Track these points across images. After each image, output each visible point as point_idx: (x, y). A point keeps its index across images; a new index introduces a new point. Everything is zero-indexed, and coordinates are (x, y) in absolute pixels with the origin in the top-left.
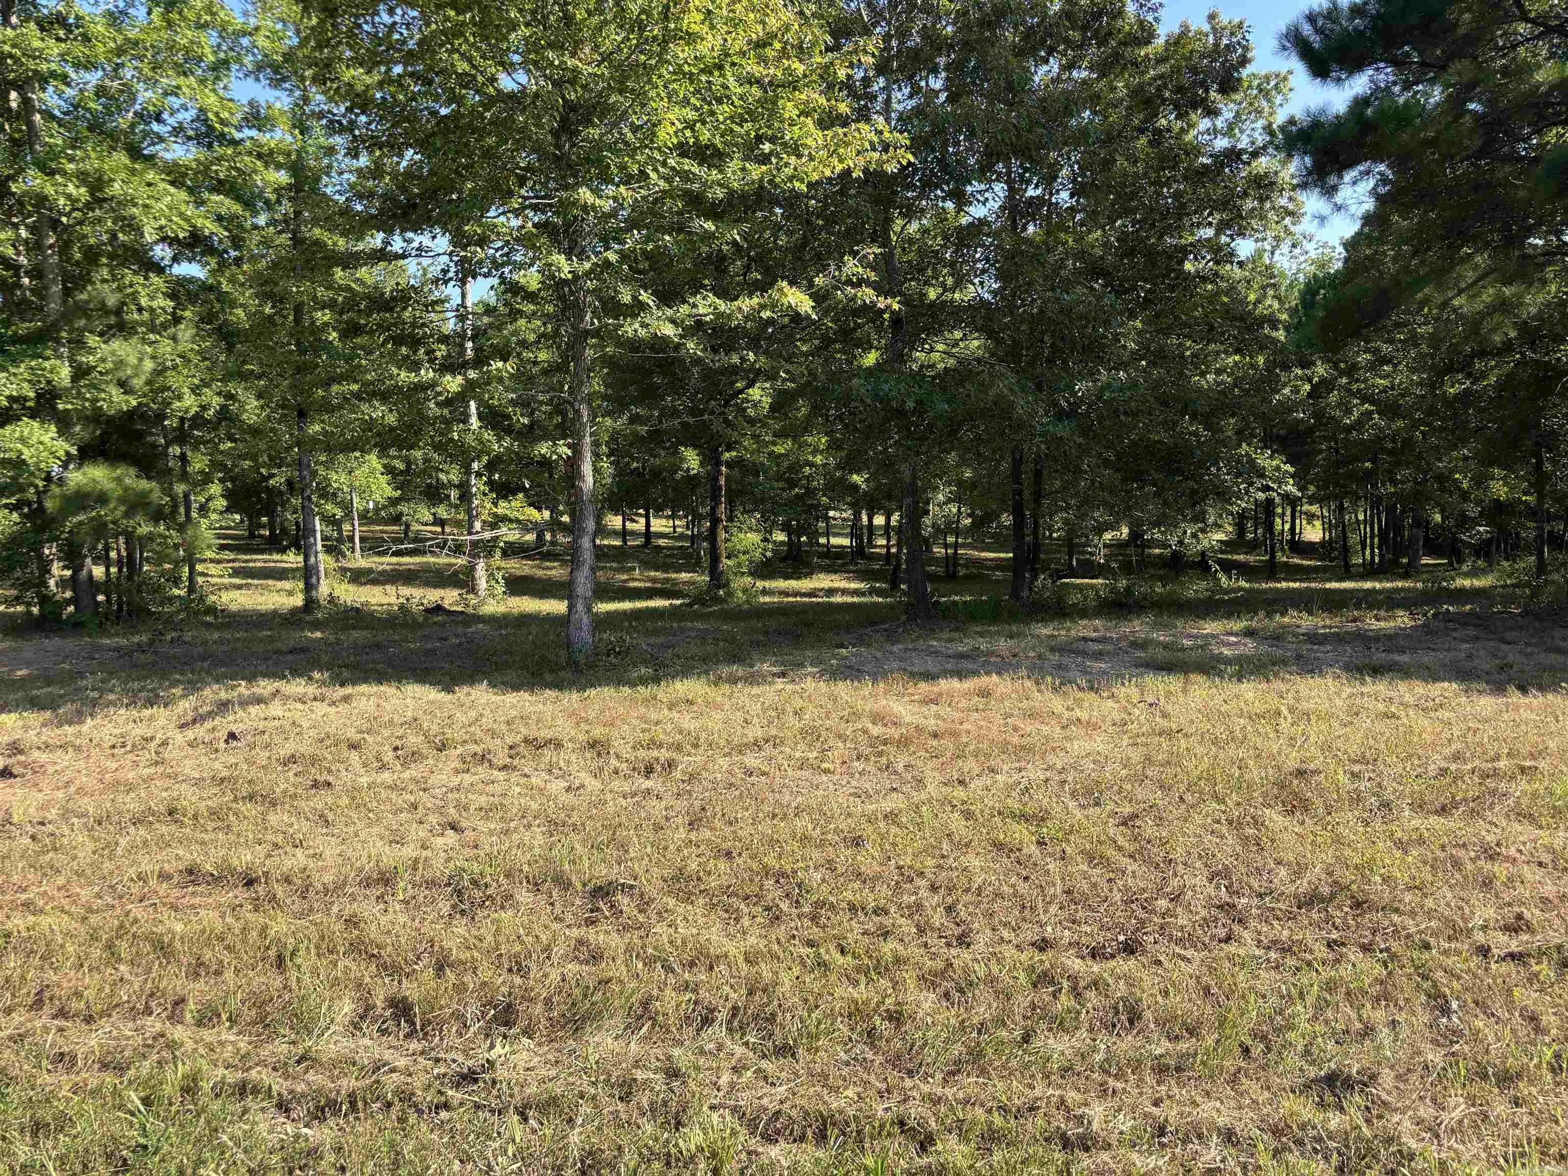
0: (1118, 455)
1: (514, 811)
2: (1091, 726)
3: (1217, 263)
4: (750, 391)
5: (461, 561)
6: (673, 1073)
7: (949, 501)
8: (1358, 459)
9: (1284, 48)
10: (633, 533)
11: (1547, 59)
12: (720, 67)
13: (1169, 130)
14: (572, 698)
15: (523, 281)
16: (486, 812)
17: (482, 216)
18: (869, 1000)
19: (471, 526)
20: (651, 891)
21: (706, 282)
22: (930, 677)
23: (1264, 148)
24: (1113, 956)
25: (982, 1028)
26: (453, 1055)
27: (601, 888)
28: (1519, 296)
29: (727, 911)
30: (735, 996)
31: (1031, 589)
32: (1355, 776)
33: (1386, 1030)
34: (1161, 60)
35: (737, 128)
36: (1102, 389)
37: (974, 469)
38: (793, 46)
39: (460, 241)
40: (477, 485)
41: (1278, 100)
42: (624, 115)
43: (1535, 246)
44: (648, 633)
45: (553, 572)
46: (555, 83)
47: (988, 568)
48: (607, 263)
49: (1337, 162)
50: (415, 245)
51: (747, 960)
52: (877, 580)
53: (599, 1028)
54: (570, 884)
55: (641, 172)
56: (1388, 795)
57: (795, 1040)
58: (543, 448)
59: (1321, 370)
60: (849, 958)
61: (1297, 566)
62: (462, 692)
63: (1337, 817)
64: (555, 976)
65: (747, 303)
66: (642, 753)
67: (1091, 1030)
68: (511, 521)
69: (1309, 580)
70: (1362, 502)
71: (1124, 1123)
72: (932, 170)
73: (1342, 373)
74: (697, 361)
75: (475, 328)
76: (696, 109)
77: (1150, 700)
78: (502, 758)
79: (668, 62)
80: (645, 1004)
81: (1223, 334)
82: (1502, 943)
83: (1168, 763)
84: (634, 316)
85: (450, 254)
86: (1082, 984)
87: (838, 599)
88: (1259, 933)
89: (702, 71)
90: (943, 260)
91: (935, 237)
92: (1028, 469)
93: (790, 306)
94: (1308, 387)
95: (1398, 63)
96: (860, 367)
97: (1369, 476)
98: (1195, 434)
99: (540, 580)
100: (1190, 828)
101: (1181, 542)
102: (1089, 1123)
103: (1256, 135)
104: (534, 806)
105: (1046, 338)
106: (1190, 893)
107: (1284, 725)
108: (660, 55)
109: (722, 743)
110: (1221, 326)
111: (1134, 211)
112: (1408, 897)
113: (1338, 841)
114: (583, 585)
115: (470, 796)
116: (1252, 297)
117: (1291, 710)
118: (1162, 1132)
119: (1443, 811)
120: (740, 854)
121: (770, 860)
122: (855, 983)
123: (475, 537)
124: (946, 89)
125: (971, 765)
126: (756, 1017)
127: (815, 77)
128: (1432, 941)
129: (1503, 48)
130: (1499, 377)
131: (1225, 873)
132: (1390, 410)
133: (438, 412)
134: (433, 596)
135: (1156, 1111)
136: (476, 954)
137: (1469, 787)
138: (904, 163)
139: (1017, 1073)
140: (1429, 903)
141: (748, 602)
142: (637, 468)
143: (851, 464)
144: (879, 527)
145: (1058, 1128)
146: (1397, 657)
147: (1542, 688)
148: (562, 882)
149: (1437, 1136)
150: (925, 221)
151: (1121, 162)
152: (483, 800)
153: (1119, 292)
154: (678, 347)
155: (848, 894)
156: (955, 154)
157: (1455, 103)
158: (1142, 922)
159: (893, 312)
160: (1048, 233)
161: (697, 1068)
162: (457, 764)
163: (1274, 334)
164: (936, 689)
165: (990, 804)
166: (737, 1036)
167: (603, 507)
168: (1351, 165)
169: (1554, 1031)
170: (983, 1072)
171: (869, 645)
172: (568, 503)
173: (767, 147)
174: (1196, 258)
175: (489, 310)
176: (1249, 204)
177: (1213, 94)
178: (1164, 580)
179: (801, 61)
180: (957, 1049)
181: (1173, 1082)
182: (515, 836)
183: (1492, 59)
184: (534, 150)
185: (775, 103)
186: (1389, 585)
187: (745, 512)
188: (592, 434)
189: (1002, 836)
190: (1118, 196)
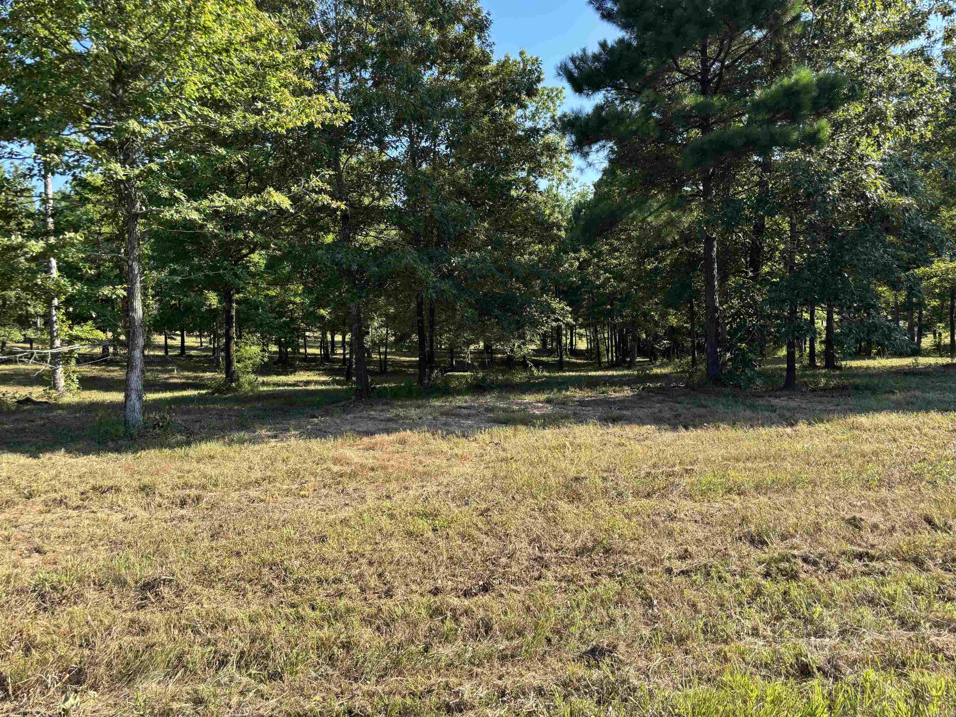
0: (476, 300)
1: (85, 536)
2: (463, 458)
3: (528, 191)
4: (252, 256)
5: (44, 367)
6: (198, 701)
7: (381, 326)
8: (604, 304)
9: (559, 75)
10: (173, 347)
11: (690, 92)
12: (227, 51)
13: (500, 114)
14: (128, 458)
15: (90, 179)
16: (63, 539)
17: (59, 134)
18: (330, 637)
19: (52, 342)
20: (184, 582)
21: (221, 186)
22: (370, 433)
23: (551, 129)
24: (476, 594)
25: (400, 646)
26: (37, 709)
27: (148, 583)
28: (679, 217)
29: (237, 590)
30: (241, 644)
31: (429, 379)
32: (604, 479)
33: (621, 620)
34: (495, 75)
35: (240, 91)
36: (467, 262)
37: (395, 308)
38: (275, 43)
39: (42, 150)
40: (57, 315)
41: (558, 103)
42: (162, 74)
43: (687, 191)
44: (184, 413)
45: (115, 374)
46: (111, 49)
47: (405, 367)
48: (151, 171)
49: (588, 139)
50: (8, 150)
51: (251, 621)
52: (337, 375)
53: (146, 678)
54: (126, 582)
55: (175, 114)
56: (621, 489)
57: (282, 669)
58: (106, 291)
59: (584, 254)
60: (318, 612)
61: (574, 363)
62: (45, 458)
63: (595, 503)
64: (114, 646)
65: (247, 201)
66: (178, 492)
67: (464, 640)
68: (82, 339)
69: (581, 371)
70: (606, 328)
71: (482, 692)
72: (364, 127)
73: (595, 256)
74: (216, 236)
75: (54, 208)
76: (212, 76)
77: (496, 442)
78: (75, 501)
79: (191, 44)
80: (179, 658)
81: (532, 232)
82: (678, 565)
83: (506, 477)
84: (171, 206)
85: (35, 158)
86: (458, 612)
87: (312, 387)
88: (556, 573)
89: (215, 52)
90: (373, 181)
91: (367, 167)
92: (425, 307)
93: (275, 203)
94: (577, 263)
95: (618, 88)
96: (322, 243)
97: (610, 313)
98: (519, 289)
99: (105, 379)
100: (519, 515)
101: (512, 351)
102: (462, 695)
103: (547, 121)
104: (99, 532)
105: (434, 231)
106: (519, 553)
107: (567, 453)
108: (185, 38)
109: (234, 483)
110: (531, 228)
111: (482, 159)
112: (632, 545)
113: (597, 516)
114: (136, 381)
115: (51, 528)
116: (547, 212)
117: (572, 444)
118: (503, 694)
119: (648, 496)
120: (246, 553)
121: (266, 556)
122: (321, 627)
123: (54, 351)
124: (372, 78)
125: (393, 486)
126: (256, 657)
127: (290, 63)
128: (644, 568)
129: (668, 85)
130: (671, 260)
131: (537, 539)
132: (619, 277)
133: (27, 265)
134: (23, 392)
135: (500, 682)
136: (54, 637)
137: (661, 482)
138: (347, 121)
139: (421, 671)
140: (642, 547)
141: (252, 390)
142: (175, 304)
143: (319, 303)
144: (339, 342)
145: (445, 701)
146: (624, 412)
147: (695, 427)
148: (121, 582)
149: (648, 676)
150: (361, 157)
151: (474, 130)
152: (61, 531)
153: (475, 206)
154: (202, 227)
155: (317, 573)
156: (377, 117)
157: (646, 112)
158: (492, 572)
159: (342, 211)
160: (434, 169)
161: (215, 696)
162: (41, 507)
163: (559, 233)
164: (373, 441)
165: (405, 509)
166: (244, 671)
167: (150, 331)
168: (596, 141)
169: (704, 611)
170: (400, 673)
171: (332, 416)
172: (124, 327)
173: (259, 105)
174: (516, 188)
175: (65, 197)
176: (544, 159)
177: (524, 97)
178: (503, 373)
179: (281, 53)
180: (385, 661)
181: (510, 664)
182: (85, 554)
183: (664, 90)
184: (97, 92)
185: (264, 77)
186: (620, 373)
187: (250, 332)
188: (141, 282)
189: (412, 528)
190: (473, 150)
